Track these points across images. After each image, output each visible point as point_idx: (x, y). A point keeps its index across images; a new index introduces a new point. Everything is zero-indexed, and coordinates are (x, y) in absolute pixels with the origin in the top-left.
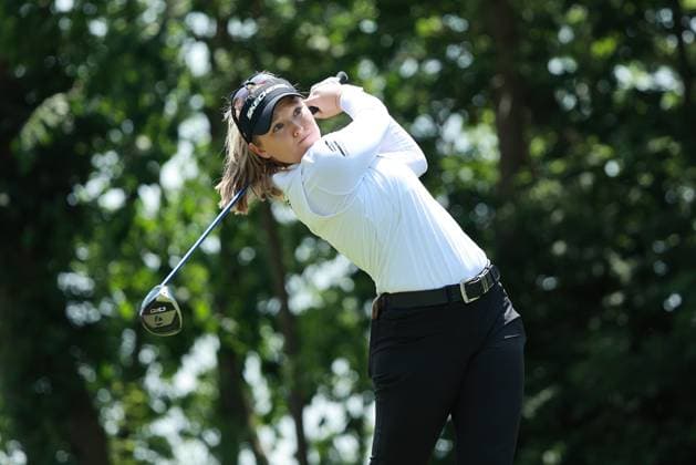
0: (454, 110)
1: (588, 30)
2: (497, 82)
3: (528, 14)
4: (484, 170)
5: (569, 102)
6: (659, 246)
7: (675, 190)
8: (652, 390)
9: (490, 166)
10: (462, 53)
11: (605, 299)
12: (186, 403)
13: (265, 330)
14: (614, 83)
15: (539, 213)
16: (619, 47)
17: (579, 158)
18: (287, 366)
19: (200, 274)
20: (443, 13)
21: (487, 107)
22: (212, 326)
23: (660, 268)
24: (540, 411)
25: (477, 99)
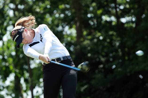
0: (67, 25)
1: (96, 8)
2: (76, 19)
3: (83, 4)
4: (73, 38)
5: (92, 23)
6: (111, 55)
7: (115, 43)
8: (109, 86)
9: (74, 37)
10: (69, 13)
11: (99, 66)
12: (8, 87)
13: (25, 72)
14: (102, 19)
15: (85, 48)
16: (103, 12)
17: (94, 36)
18: (30, 80)
19: (11, 60)
20: (65, 4)
21: (74, 24)
22: (13, 71)
23: (111, 60)
24: (84, 90)
25: (72, 23)
